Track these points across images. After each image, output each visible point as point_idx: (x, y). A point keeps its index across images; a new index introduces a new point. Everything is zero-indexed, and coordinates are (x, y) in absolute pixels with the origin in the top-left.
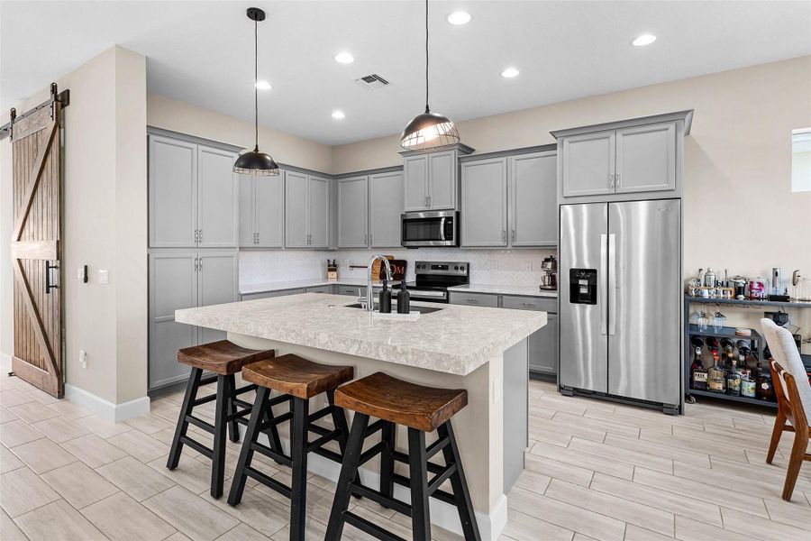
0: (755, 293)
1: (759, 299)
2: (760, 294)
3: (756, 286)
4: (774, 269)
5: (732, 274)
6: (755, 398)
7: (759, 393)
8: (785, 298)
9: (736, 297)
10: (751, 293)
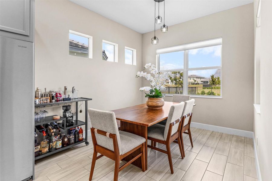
0: (59, 98)
1: (60, 100)
2: (61, 99)
3: (58, 95)
4: (65, 87)
5: (48, 91)
6: (61, 148)
7: (63, 144)
8: (69, 99)
9: (51, 101)
10: (57, 98)
